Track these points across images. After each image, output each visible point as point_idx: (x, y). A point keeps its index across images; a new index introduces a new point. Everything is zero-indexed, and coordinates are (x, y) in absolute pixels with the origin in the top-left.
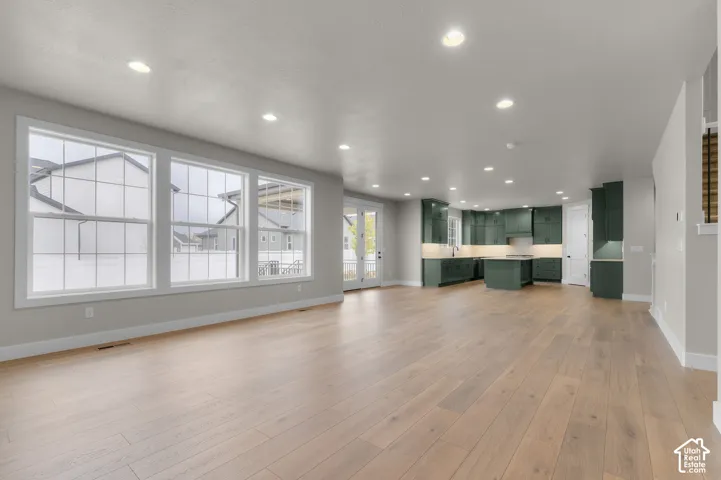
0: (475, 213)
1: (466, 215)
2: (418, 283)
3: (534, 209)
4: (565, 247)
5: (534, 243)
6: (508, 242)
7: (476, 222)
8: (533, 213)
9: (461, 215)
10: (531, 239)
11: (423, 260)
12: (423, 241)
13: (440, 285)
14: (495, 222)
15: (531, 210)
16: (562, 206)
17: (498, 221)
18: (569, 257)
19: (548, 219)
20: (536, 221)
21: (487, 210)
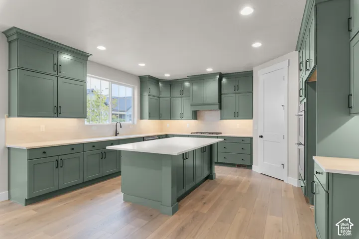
4: (255, 123)
5: (222, 119)
7: (160, 92)
8: (220, 81)
10: (219, 112)
11: (9, 149)
14: (182, 92)
15: (218, 77)
16: (252, 71)
17: (184, 92)
18: (262, 137)
19: (236, 88)
20: (223, 91)
21: (167, 76)
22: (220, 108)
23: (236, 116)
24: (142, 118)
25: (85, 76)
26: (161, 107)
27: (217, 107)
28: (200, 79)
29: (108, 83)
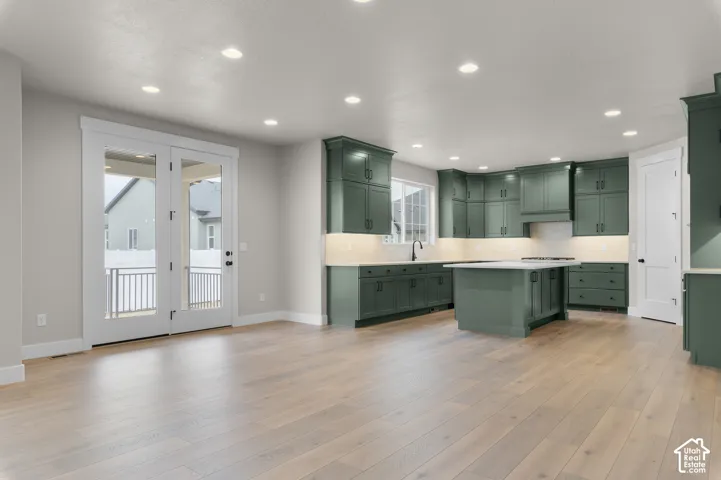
0: (463, 177)
1: (447, 179)
2: (316, 318)
3: (574, 165)
4: (633, 241)
5: (575, 235)
6: (527, 231)
7: (467, 194)
8: (572, 173)
9: (435, 179)
10: (570, 225)
11: (328, 268)
12: (329, 229)
13: (360, 324)
14: (503, 193)
15: (569, 167)
16: (628, 158)
17: (508, 192)
18: (642, 261)
19: (601, 185)
20: (578, 190)
21: (483, 168)
22: (573, 218)
23: (600, 230)
24: (441, 234)
25: (389, 180)
26: (469, 217)
27: (568, 216)
28: (537, 172)
29: (401, 184)
